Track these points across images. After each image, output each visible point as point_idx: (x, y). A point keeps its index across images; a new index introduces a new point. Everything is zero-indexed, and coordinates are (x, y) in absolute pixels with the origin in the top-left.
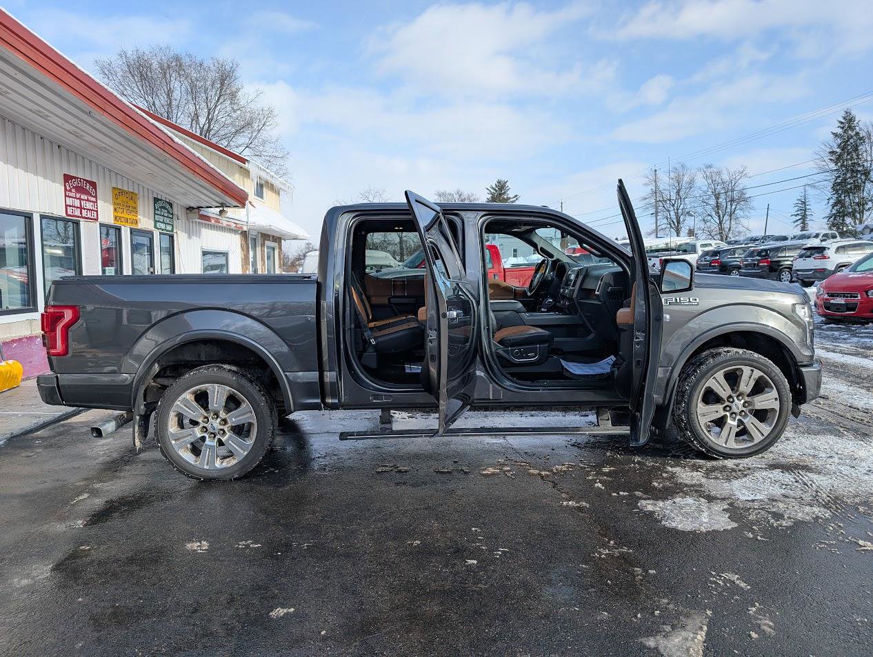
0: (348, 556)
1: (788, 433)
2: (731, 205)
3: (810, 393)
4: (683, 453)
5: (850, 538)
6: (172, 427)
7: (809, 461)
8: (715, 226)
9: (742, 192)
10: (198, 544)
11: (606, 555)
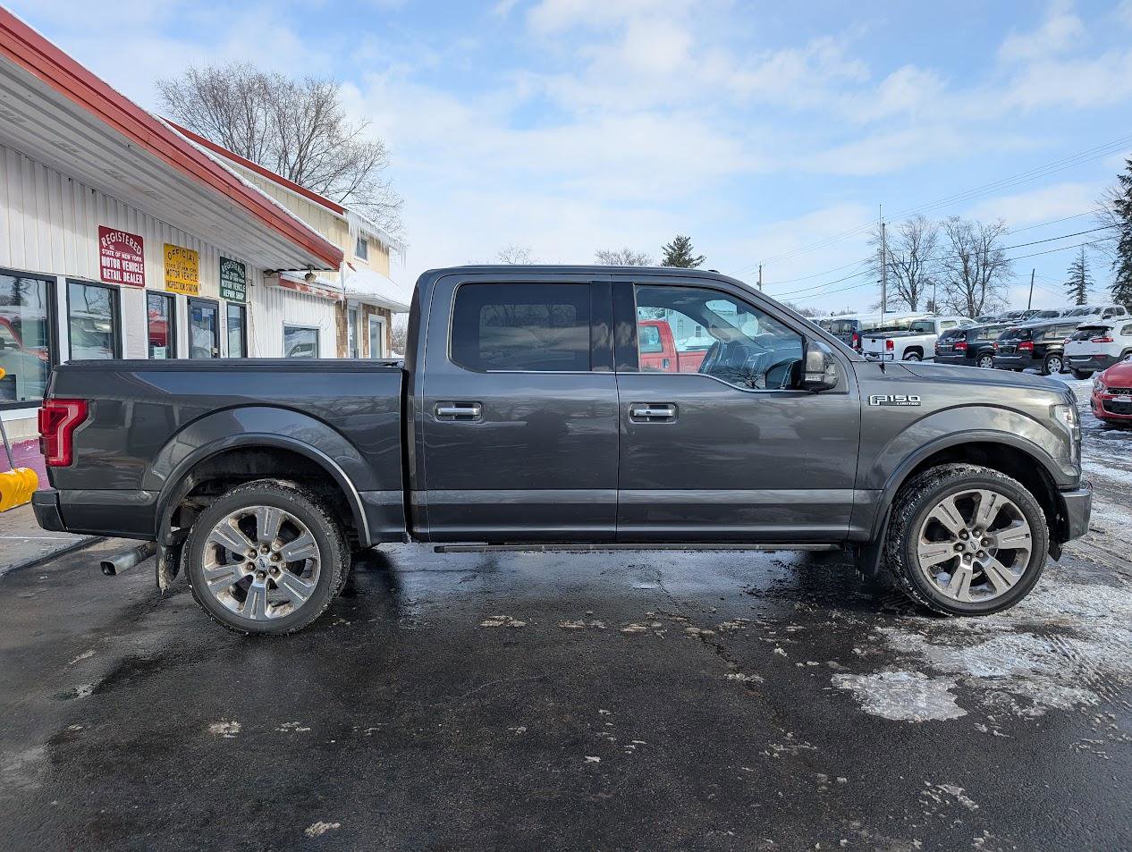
0: (425, 746)
1: (1045, 581)
2: (984, 270)
3: (1074, 526)
4: (899, 607)
5: (1124, 736)
6: (209, 563)
7: (1072, 622)
8: (963, 297)
9: (998, 254)
10: (227, 725)
11: (780, 753)
